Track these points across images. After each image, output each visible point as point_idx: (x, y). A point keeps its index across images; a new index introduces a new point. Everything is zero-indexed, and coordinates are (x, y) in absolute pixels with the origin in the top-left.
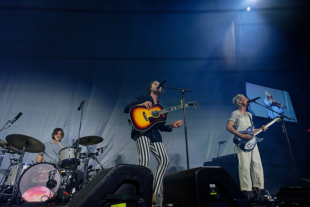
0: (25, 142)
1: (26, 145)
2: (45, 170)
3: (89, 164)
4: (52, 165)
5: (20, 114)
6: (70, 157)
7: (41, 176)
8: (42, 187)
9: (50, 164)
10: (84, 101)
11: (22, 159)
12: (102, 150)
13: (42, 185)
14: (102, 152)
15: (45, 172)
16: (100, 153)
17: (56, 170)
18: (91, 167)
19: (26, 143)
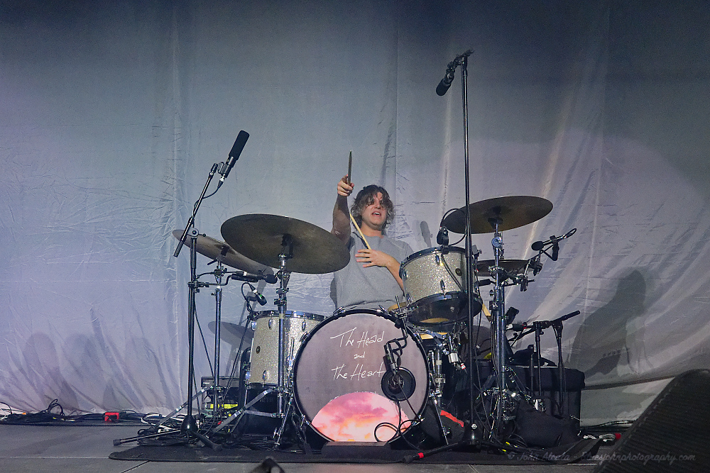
0: (280, 237)
1: (287, 247)
2: (369, 336)
3: (508, 304)
4: (386, 317)
5: (243, 138)
6: (443, 289)
7: (356, 357)
8: (368, 394)
9: (379, 315)
10: (466, 56)
11: (285, 299)
12: (556, 249)
13: (366, 387)
14: (555, 257)
15: (367, 342)
16: (544, 259)
17: (405, 338)
18: (513, 312)
19: (284, 244)
